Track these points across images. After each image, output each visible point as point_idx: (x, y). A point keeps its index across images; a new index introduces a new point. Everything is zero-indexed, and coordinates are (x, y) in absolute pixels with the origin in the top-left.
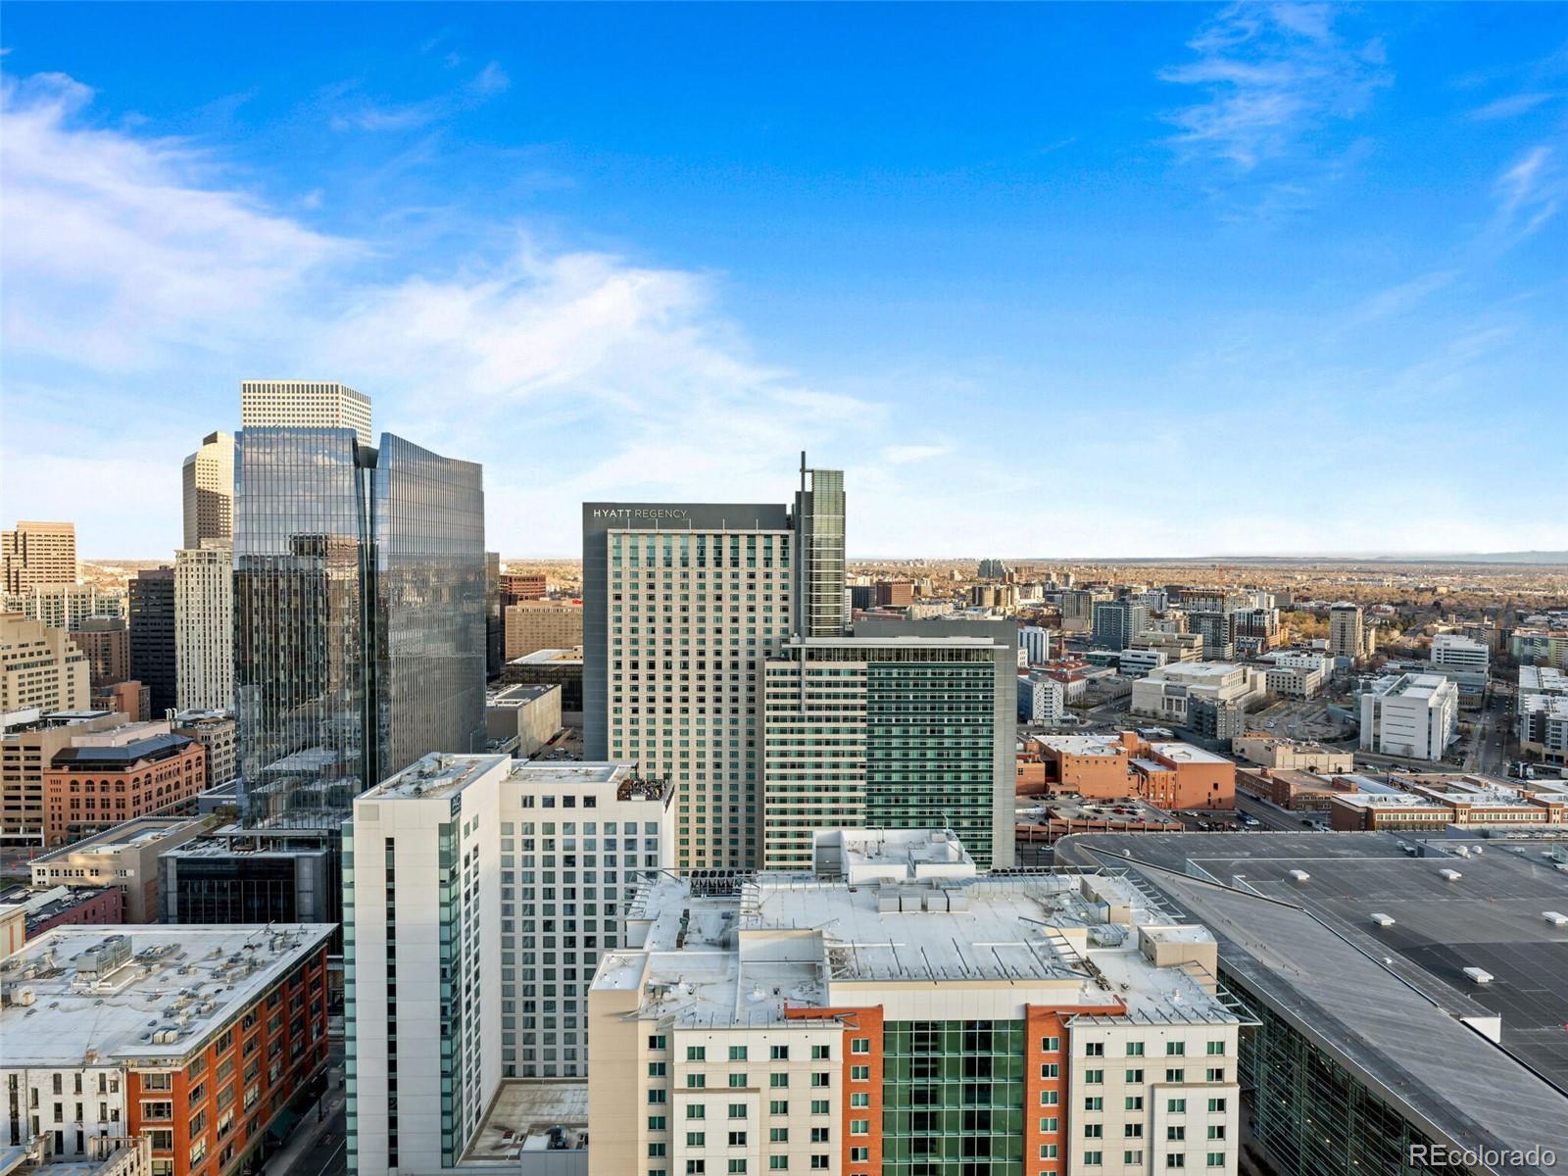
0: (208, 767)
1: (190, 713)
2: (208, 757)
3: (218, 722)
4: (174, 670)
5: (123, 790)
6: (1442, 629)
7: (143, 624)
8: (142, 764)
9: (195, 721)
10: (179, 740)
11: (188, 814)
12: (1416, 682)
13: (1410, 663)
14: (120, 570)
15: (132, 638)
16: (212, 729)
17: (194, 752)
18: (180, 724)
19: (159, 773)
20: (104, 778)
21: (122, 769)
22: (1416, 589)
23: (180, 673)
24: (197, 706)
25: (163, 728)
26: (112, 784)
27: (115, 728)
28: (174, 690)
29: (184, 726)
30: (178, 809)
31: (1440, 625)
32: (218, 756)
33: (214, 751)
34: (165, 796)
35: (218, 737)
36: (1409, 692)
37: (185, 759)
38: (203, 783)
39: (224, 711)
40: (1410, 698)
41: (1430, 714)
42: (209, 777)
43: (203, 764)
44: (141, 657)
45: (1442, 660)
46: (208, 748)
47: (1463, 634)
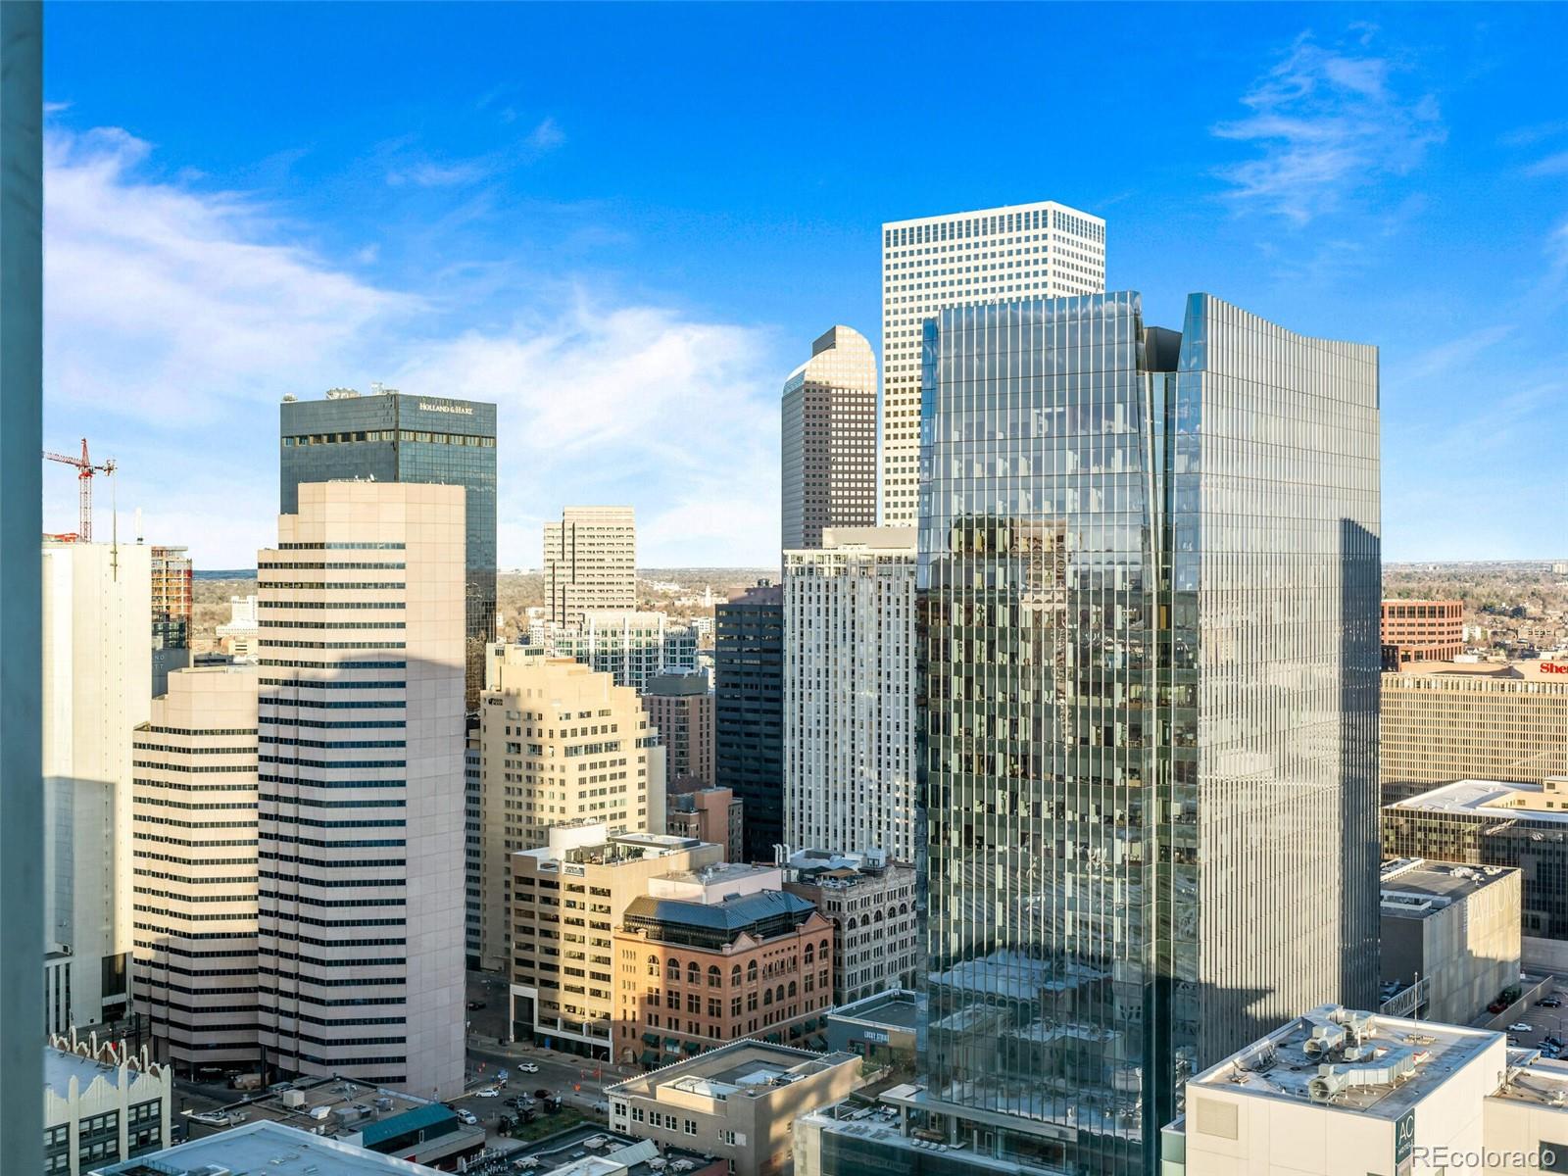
0: (838, 962)
1: (809, 855)
2: (838, 943)
3: (851, 878)
4: (780, 773)
5: (719, 985)
7: (735, 686)
8: (744, 941)
9: (818, 872)
10: (799, 905)
11: (807, 1044)
14: (674, 587)
15: (719, 709)
16: (843, 890)
17: (816, 931)
18: (795, 873)
19: (767, 961)
20: (694, 957)
21: (718, 947)
23: (790, 781)
24: (815, 842)
25: (771, 880)
26: (704, 971)
27: (706, 872)
28: (780, 809)
29: (801, 878)
30: (794, 1033)
32: (852, 942)
33: (848, 934)
34: (776, 1005)
35: (852, 906)
37: (805, 941)
38: (829, 991)
39: (859, 858)
42: (838, 981)
43: (831, 954)
44: (730, 745)
46: (838, 926)
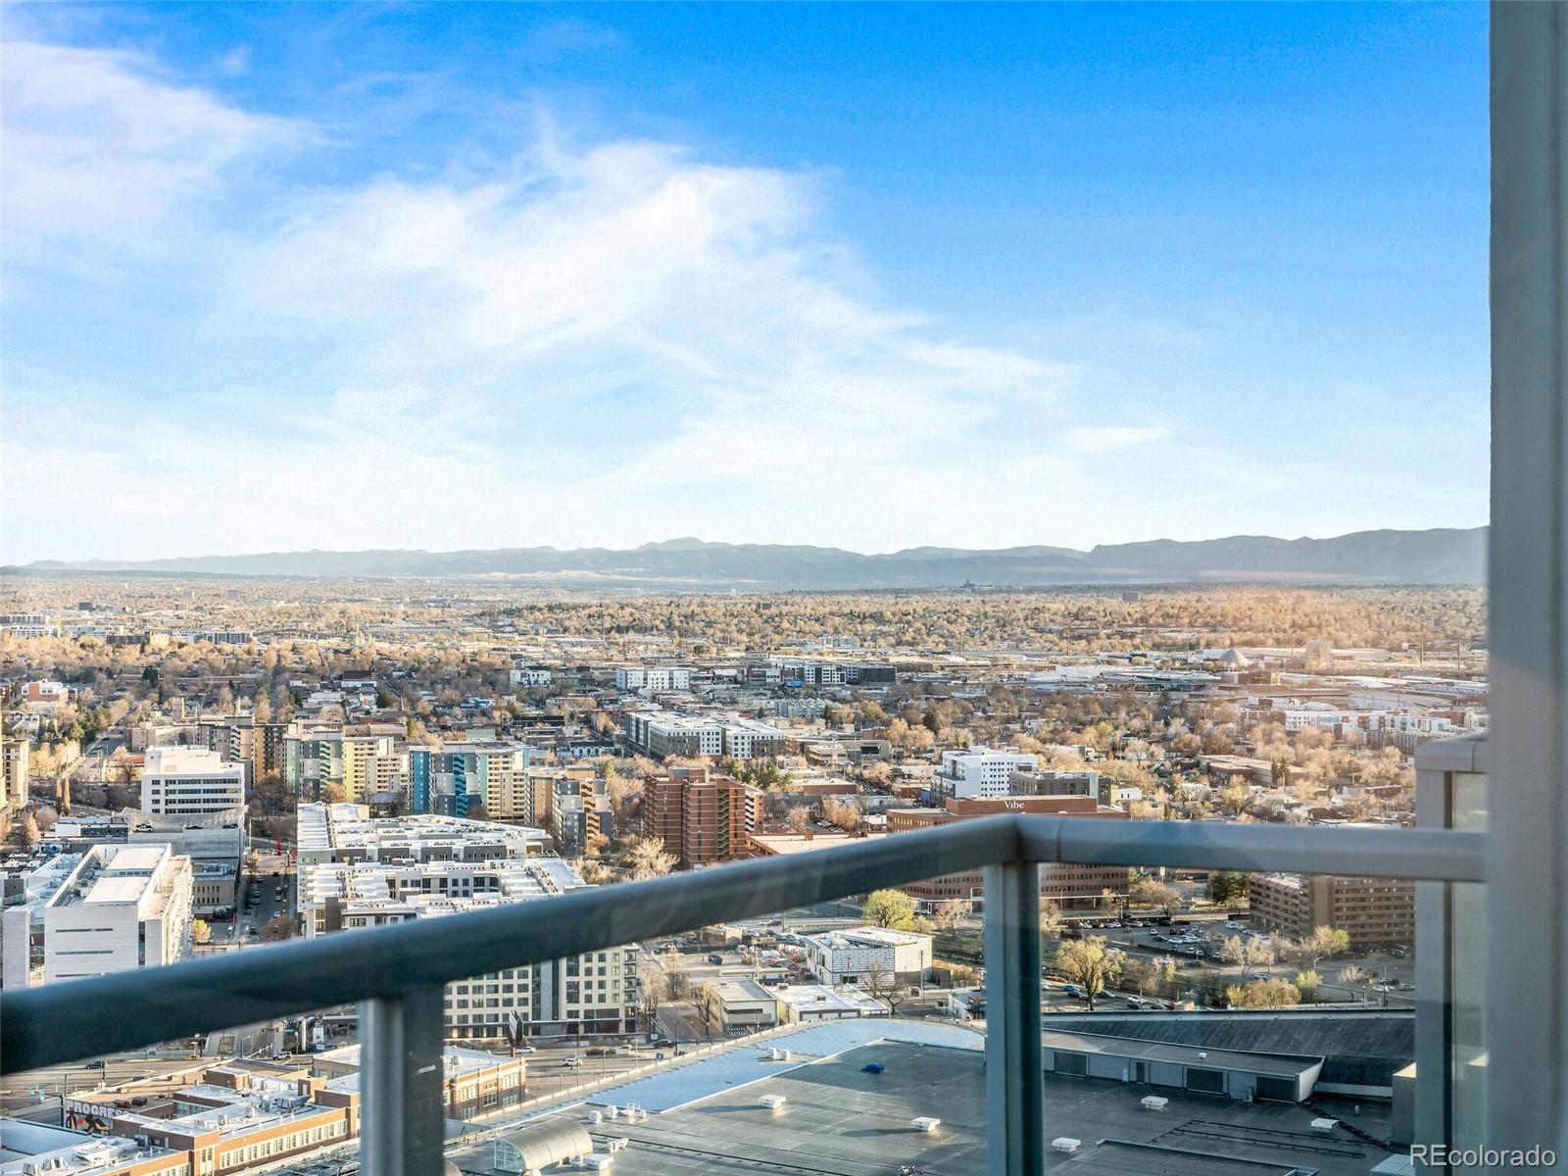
6: (160, 732)
12: (113, 866)
13: (101, 819)
22: (111, 640)
31: (161, 724)
36: (102, 891)
40: (101, 905)
41: (142, 938)
45: (162, 806)
47: (199, 741)
